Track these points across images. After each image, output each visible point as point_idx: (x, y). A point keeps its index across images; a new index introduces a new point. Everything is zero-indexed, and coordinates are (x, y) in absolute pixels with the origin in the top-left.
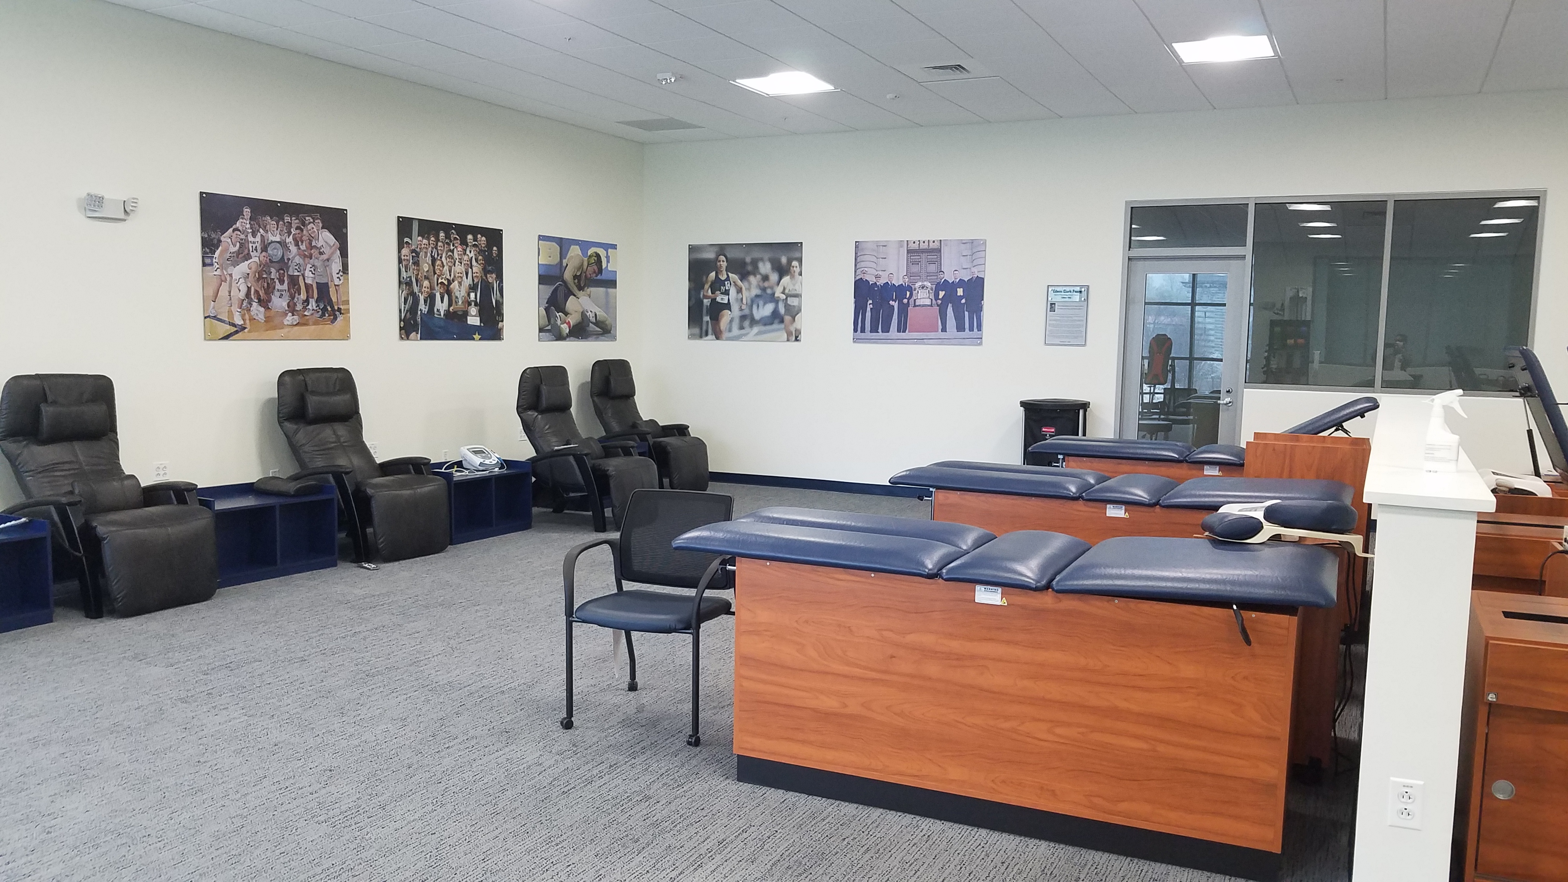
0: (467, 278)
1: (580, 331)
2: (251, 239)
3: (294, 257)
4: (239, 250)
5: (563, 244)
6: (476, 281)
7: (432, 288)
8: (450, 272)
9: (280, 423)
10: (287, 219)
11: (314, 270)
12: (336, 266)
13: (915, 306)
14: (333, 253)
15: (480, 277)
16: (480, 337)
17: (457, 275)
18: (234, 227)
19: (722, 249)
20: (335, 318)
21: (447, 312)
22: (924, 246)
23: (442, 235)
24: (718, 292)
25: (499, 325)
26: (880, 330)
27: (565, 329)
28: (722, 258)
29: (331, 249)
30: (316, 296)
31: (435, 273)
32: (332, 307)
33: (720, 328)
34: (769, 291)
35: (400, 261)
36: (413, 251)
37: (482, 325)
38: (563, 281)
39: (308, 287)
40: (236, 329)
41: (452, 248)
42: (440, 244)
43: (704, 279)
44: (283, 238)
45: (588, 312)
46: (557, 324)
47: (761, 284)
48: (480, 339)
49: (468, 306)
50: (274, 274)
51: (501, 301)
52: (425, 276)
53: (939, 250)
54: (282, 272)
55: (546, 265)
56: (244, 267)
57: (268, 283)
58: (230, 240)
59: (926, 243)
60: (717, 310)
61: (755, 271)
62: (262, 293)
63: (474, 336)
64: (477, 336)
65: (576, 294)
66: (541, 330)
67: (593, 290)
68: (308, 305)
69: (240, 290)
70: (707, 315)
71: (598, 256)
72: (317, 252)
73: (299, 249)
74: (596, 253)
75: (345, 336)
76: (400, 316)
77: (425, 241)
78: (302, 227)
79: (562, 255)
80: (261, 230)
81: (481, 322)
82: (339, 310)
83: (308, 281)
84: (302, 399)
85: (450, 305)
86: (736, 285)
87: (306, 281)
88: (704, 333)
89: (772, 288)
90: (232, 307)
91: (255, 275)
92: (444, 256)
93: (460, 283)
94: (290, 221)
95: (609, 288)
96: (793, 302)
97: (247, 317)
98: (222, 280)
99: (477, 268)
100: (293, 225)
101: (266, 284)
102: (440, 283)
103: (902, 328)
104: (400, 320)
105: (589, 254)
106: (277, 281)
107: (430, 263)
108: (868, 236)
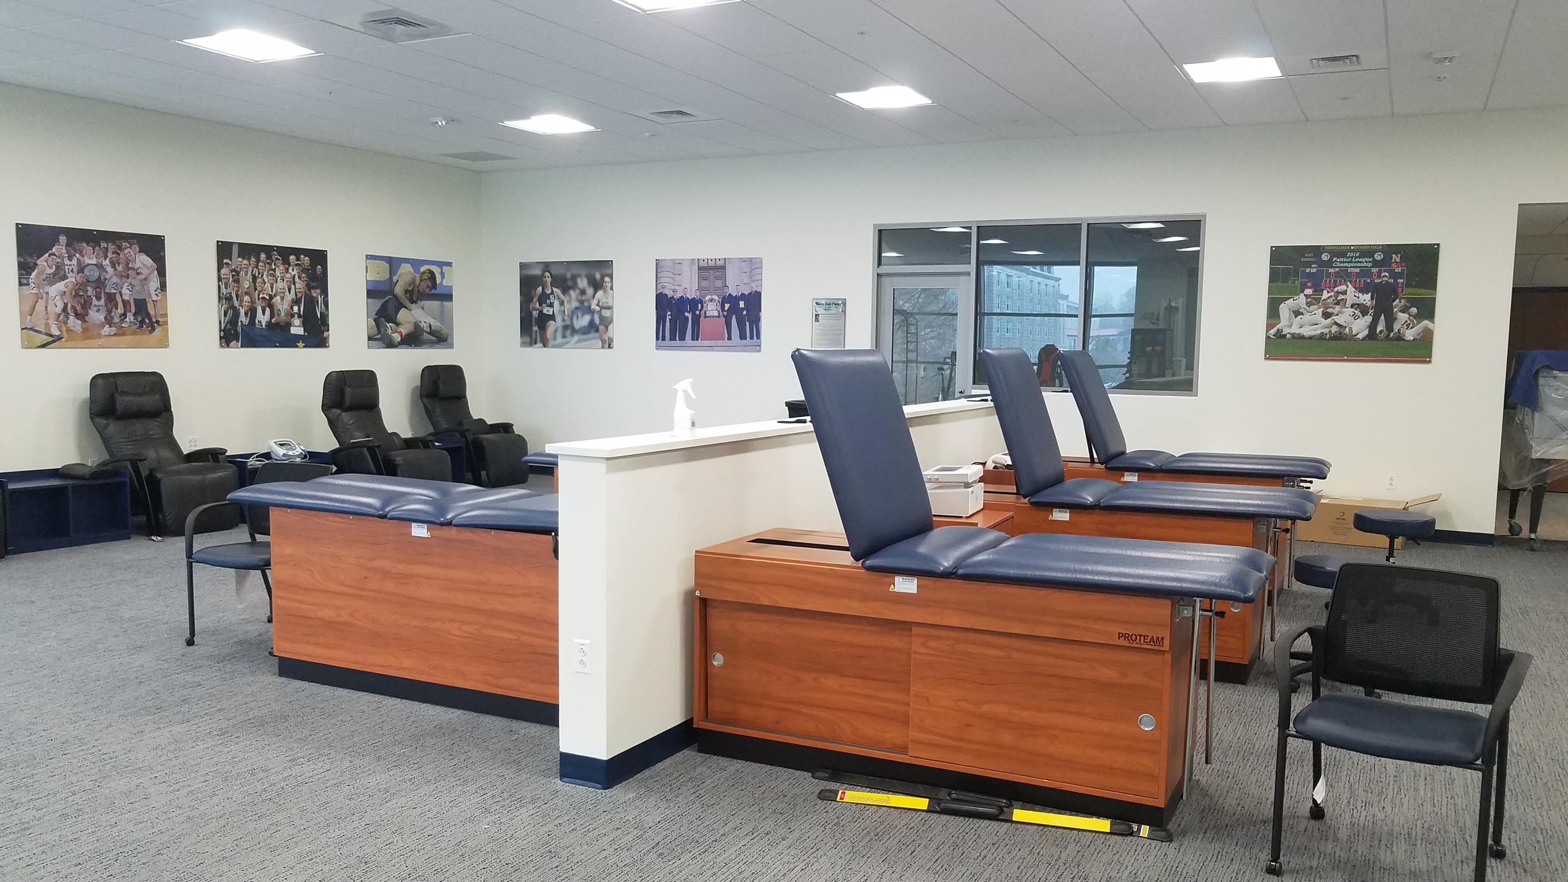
0: (290, 293)
1: (413, 339)
2: (67, 262)
3: (111, 277)
4: (55, 271)
5: (393, 263)
6: (299, 295)
7: (252, 302)
8: (272, 288)
9: (91, 418)
10: (104, 245)
11: (132, 288)
12: (154, 283)
13: (706, 317)
14: (150, 274)
15: (303, 293)
16: (304, 344)
17: (279, 291)
18: (50, 252)
19: (547, 266)
20: (153, 329)
21: (270, 325)
22: (711, 264)
23: (263, 256)
24: (544, 305)
25: (325, 335)
26: (677, 338)
27: (397, 337)
28: (547, 274)
29: (148, 270)
30: (133, 310)
31: (256, 289)
32: (150, 319)
33: (547, 338)
34: (586, 304)
35: (220, 279)
36: (233, 270)
37: (306, 334)
38: (395, 296)
39: (126, 303)
40: (53, 339)
41: (273, 267)
42: (260, 264)
43: (533, 293)
44: (100, 261)
45: (421, 323)
46: (388, 334)
47: (580, 298)
48: (304, 347)
49: (291, 318)
50: (91, 291)
51: (326, 313)
52: (245, 292)
53: (723, 268)
54: (98, 290)
55: (373, 281)
56: (60, 286)
57: (84, 300)
58: (46, 263)
59: (714, 261)
60: (544, 320)
61: (574, 286)
62: (79, 308)
63: (298, 344)
64: (300, 344)
65: (407, 306)
66: (370, 339)
67: (427, 303)
68: (125, 318)
69: (56, 306)
70: (536, 326)
71: (432, 273)
72: (134, 272)
73: (116, 270)
74: (429, 270)
75: (164, 343)
76: (220, 327)
77: (245, 262)
78: (119, 252)
79: (392, 272)
80: (77, 255)
81: (305, 332)
82: (157, 322)
83: (126, 298)
84: (112, 398)
85: (272, 316)
86: (559, 298)
87: (123, 298)
88: (533, 342)
89: (589, 301)
90: (49, 321)
91: (72, 293)
92: (265, 273)
93: (282, 298)
94: (106, 246)
95: (445, 301)
96: (606, 313)
97: (64, 329)
98: (38, 297)
99: (300, 285)
100: (109, 250)
101: (82, 300)
102: (262, 298)
103: (695, 337)
104: (220, 331)
105: (421, 271)
106: (94, 298)
107: (251, 280)
108: (667, 255)
